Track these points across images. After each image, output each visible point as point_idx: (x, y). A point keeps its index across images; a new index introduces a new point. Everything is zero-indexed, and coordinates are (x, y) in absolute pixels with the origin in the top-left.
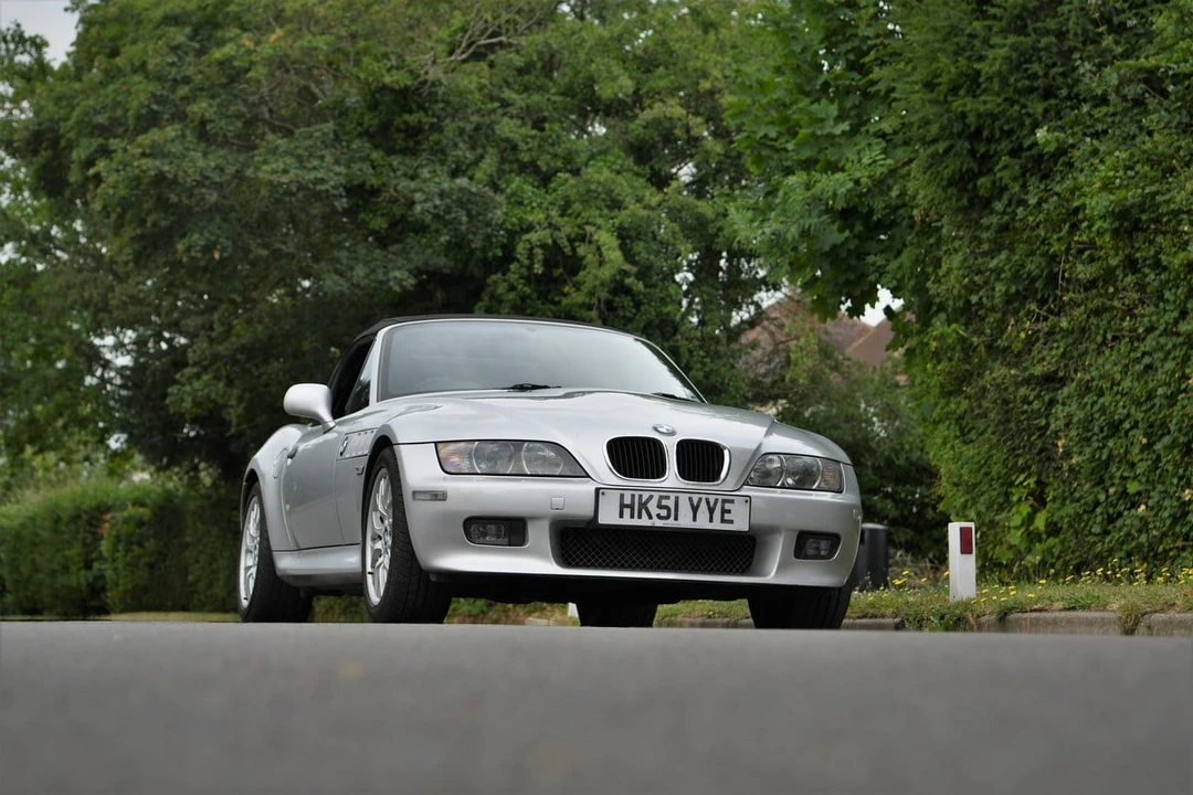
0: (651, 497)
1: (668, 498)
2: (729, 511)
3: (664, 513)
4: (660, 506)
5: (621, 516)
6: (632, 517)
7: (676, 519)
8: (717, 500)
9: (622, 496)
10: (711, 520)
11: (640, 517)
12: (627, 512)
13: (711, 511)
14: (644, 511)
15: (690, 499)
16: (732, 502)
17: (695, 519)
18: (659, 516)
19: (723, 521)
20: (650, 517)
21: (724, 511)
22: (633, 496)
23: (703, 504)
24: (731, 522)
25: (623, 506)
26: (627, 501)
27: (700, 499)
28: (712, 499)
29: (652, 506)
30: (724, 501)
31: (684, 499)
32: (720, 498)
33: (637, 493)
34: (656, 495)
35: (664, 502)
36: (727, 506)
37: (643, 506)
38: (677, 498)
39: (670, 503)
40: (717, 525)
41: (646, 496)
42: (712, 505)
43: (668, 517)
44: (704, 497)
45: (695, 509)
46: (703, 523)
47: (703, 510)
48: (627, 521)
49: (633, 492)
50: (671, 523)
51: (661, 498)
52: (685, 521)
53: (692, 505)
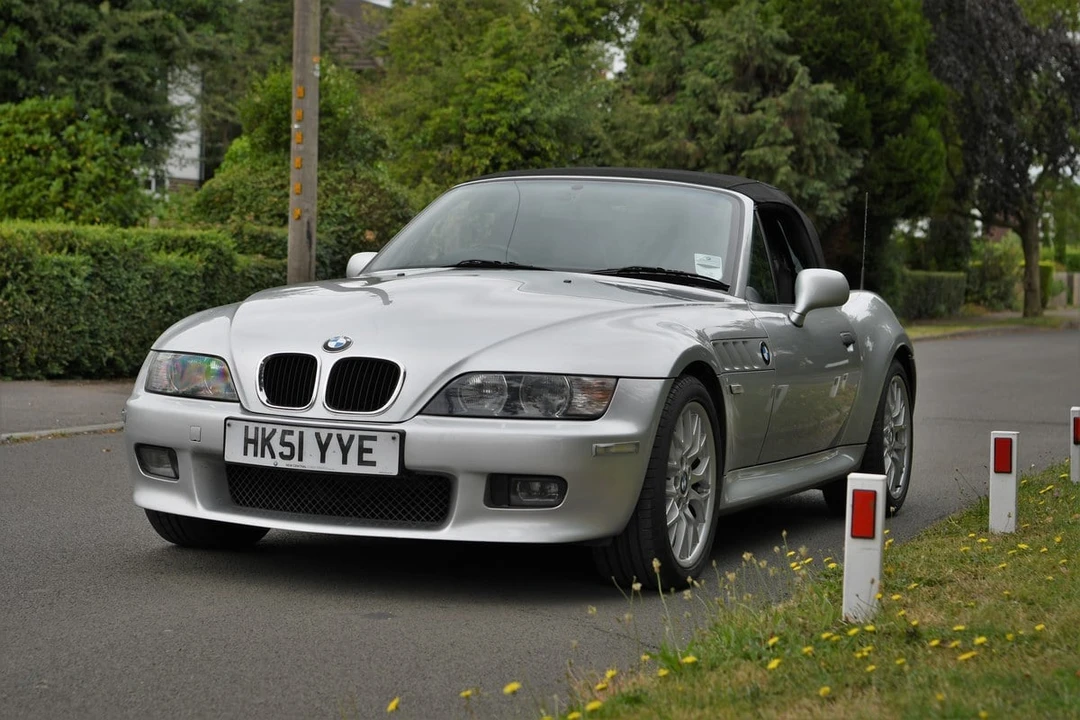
0: (274, 431)
1: (291, 433)
2: (370, 451)
3: (287, 451)
4: (283, 444)
5: (246, 453)
6: (255, 455)
7: (300, 459)
8: (352, 438)
9: (247, 428)
10: (345, 461)
11: (263, 455)
12: (251, 447)
13: (345, 450)
14: (266, 448)
15: (318, 435)
16: (374, 438)
17: (323, 460)
18: (281, 454)
19: (361, 462)
20: (273, 456)
21: (362, 451)
22: (257, 429)
23: (334, 441)
24: (373, 464)
25: (247, 441)
26: (251, 436)
27: (330, 436)
28: (346, 435)
29: (275, 442)
30: (362, 438)
31: (309, 434)
32: (357, 434)
33: (261, 426)
34: (280, 429)
35: (288, 438)
36: (367, 444)
37: (266, 441)
38: (301, 433)
39: (294, 439)
40: (353, 467)
41: (269, 429)
42: (345, 442)
43: (291, 457)
44: (335, 432)
45: (323, 448)
46: (333, 464)
47: (334, 447)
48: (251, 460)
49: (256, 425)
50: (294, 464)
51: (284, 433)
52: (311, 462)
53: (320, 442)
